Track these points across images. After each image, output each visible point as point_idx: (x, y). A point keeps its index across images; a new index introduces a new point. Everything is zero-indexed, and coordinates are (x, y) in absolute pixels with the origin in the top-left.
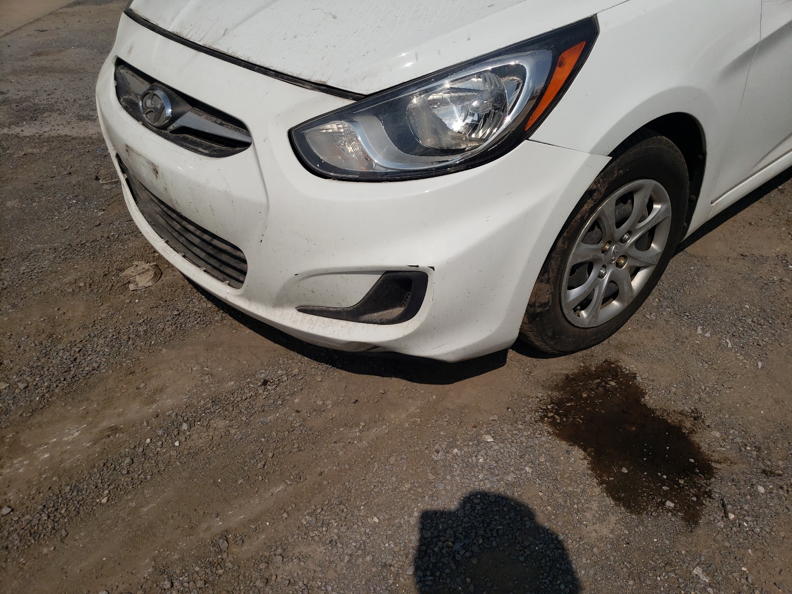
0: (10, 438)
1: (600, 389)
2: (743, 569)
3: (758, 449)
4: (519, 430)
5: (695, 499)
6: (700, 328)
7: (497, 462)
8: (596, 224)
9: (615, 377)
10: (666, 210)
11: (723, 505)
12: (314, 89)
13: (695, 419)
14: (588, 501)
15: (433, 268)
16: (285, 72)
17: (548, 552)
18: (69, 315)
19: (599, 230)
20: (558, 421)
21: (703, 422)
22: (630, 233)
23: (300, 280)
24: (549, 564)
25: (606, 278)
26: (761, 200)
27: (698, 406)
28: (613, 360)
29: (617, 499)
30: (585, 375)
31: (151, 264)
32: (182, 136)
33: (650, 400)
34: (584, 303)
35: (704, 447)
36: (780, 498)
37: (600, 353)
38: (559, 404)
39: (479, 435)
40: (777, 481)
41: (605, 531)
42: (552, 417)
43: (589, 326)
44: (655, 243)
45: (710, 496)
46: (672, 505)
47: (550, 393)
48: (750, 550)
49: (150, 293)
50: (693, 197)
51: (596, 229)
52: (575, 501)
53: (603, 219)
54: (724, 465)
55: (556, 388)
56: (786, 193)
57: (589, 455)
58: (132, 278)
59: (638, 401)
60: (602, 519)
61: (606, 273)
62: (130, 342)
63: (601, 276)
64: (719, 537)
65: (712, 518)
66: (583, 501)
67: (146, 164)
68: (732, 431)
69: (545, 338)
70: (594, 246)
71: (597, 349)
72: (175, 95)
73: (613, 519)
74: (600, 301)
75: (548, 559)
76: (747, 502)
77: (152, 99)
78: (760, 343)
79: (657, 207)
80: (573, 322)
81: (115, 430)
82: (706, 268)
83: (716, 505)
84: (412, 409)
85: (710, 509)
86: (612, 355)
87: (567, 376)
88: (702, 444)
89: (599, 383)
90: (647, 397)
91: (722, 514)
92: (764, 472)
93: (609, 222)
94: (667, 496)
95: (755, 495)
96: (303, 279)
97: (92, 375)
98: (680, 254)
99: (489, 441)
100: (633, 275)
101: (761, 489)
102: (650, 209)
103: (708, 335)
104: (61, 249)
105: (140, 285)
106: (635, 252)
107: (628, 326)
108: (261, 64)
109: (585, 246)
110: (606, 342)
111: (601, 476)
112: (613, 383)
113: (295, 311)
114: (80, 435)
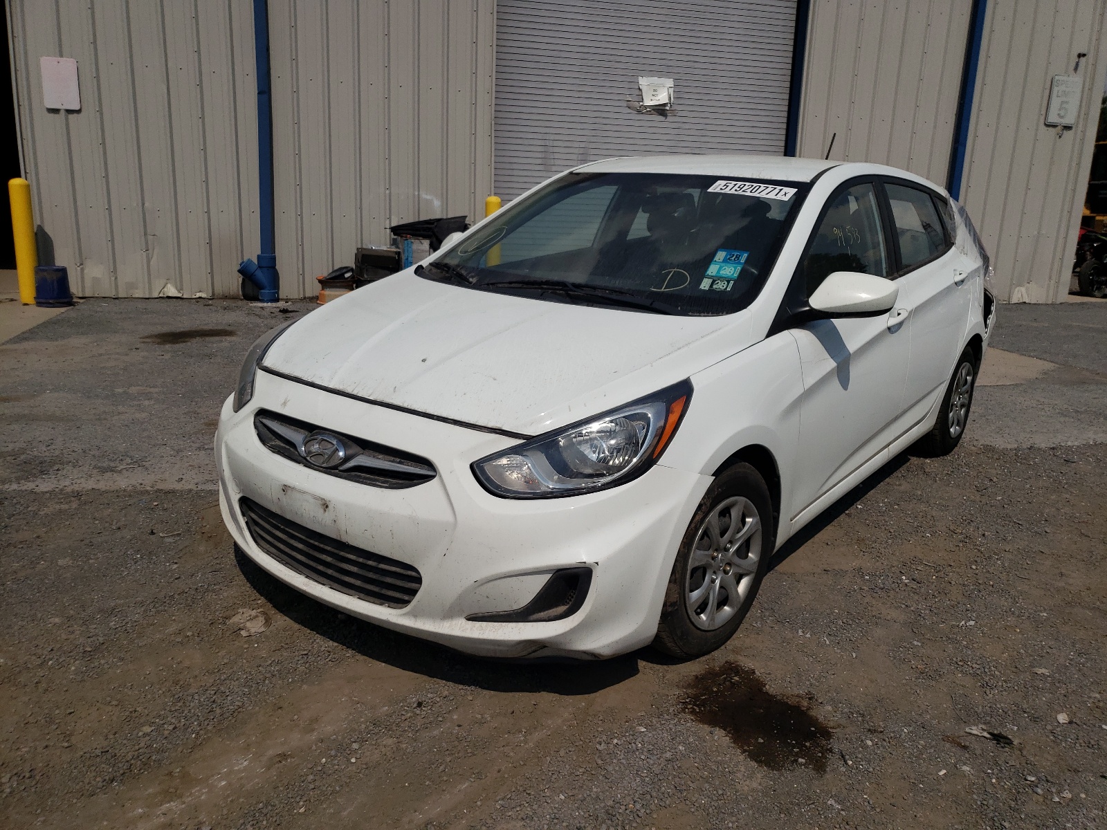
0: (178, 772)
1: (727, 683)
2: (865, 796)
3: (863, 716)
4: (666, 720)
5: (820, 755)
6: (800, 631)
7: (653, 745)
8: (705, 533)
9: (737, 673)
10: (757, 522)
11: (843, 756)
12: (491, 432)
13: (810, 699)
14: (736, 766)
15: (597, 563)
16: (463, 420)
17: (713, 803)
18: (187, 663)
19: (708, 539)
20: (698, 710)
21: (817, 700)
22: (731, 542)
23: (479, 586)
24: (715, 811)
25: (718, 582)
26: (833, 523)
27: (811, 689)
28: (732, 661)
29: (759, 762)
30: (711, 675)
31: (259, 611)
32: (353, 473)
33: (771, 688)
34: (702, 607)
35: (821, 719)
36: (884, 748)
37: (719, 657)
38: (695, 698)
39: (632, 728)
40: (880, 735)
41: (755, 785)
42: (691, 708)
43: (709, 629)
44: (752, 553)
45: (831, 752)
46: (803, 761)
47: (685, 690)
48: (867, 783)
49: (266, 637)
50: (776, 514)
51: (705, 538)
52: (726, 766)
53: (711, 530)
54: (838, 730)
55: (689, 686)
56: (853, 517)
57: (729, 732)
58: (242, 625)
59: (760, 690)
60: (750, 777)
61: (717, 578)
62: (267, 682)
63: (713, 581)
64: (843, 778)
65: (836, 766)
66: (732, 766)
67: (312, 500)
68: (840, 705)
69: (675, 639)
70: (706, 553)
71: (716, 654)
72: (346, 440)
73: (759, 776)
74: (715, 604)
75: (714, 808)
76: (860, 752)
77: (320, 444)
78: (852, 638)
79: (749, 520)
80: (696, 624)
81: (284, 756)
82: (797, 583)
83: (837, 757)
84: (566, 715)
85: (833, 761)
86: (731, 658)
87: (696, 677)
88: (819, 716)
89: (725, 678)
90: (767, 687)
91: (843, 763)
92: (869, 730)
93: (715, 531)
94: (797, 755)
95: (865, 747)
96: (482, 585)
97: (239, 712)
98: (771, 572)
99: (642, 730)
100: (738, 582)
101: (869, 743)
102: (744, 523)
103: (808, 635)
104: (148, 602)
105: (253, 630)
106: (737, 560)
107: (739, 634)
108: (439, 415)
109: (699, 552)
110: (723, 647)
111: (742, 747)
112: (737, 678)
113: (464, 621)
114: (250, 763)
